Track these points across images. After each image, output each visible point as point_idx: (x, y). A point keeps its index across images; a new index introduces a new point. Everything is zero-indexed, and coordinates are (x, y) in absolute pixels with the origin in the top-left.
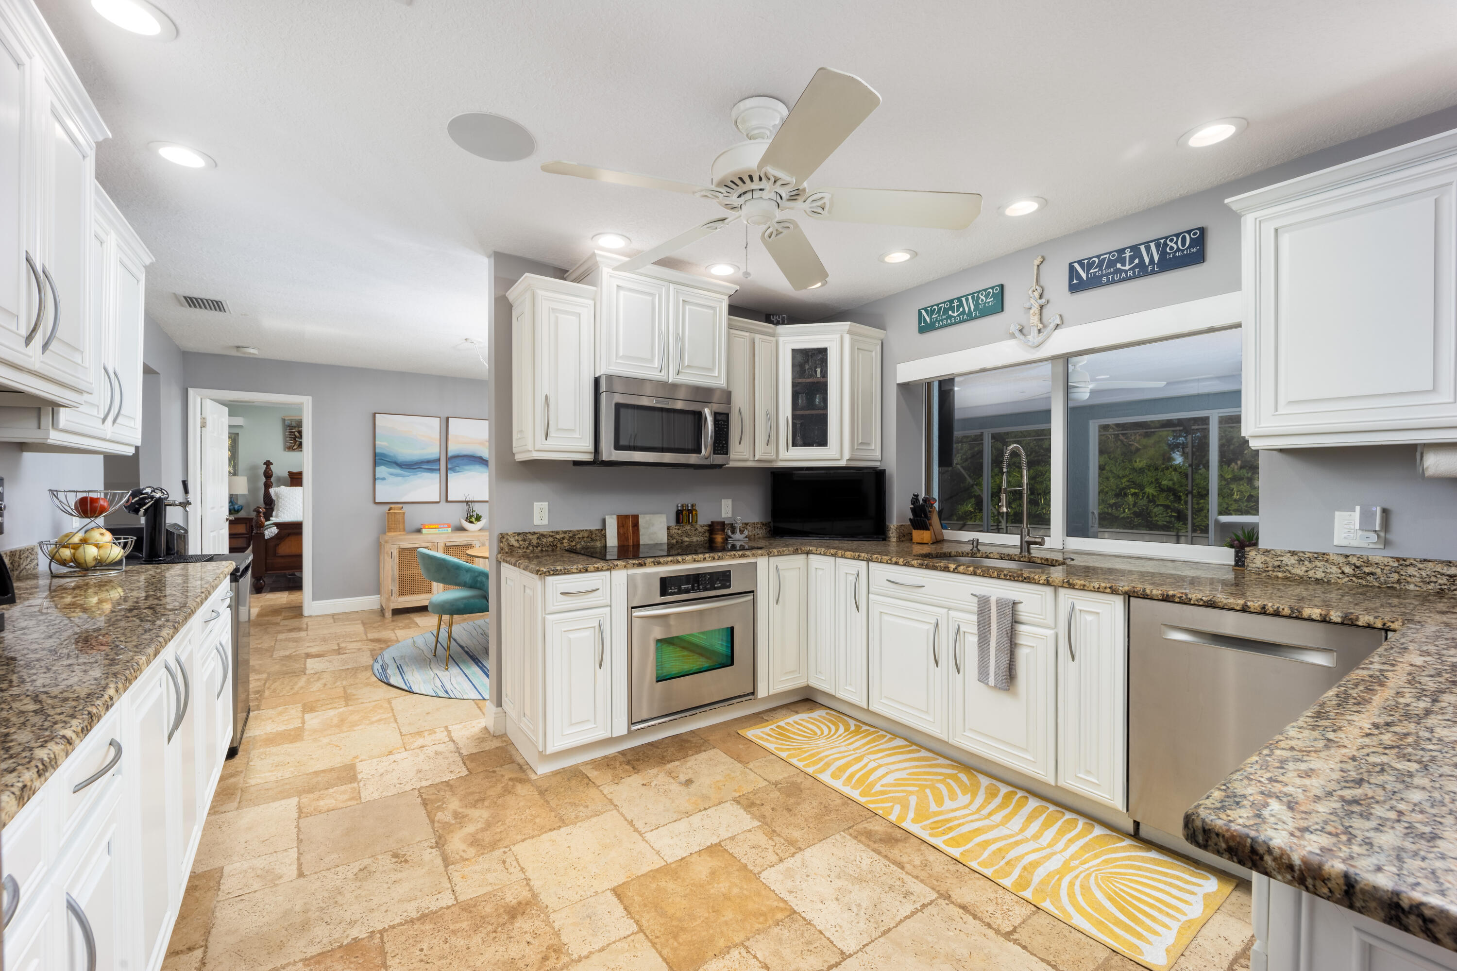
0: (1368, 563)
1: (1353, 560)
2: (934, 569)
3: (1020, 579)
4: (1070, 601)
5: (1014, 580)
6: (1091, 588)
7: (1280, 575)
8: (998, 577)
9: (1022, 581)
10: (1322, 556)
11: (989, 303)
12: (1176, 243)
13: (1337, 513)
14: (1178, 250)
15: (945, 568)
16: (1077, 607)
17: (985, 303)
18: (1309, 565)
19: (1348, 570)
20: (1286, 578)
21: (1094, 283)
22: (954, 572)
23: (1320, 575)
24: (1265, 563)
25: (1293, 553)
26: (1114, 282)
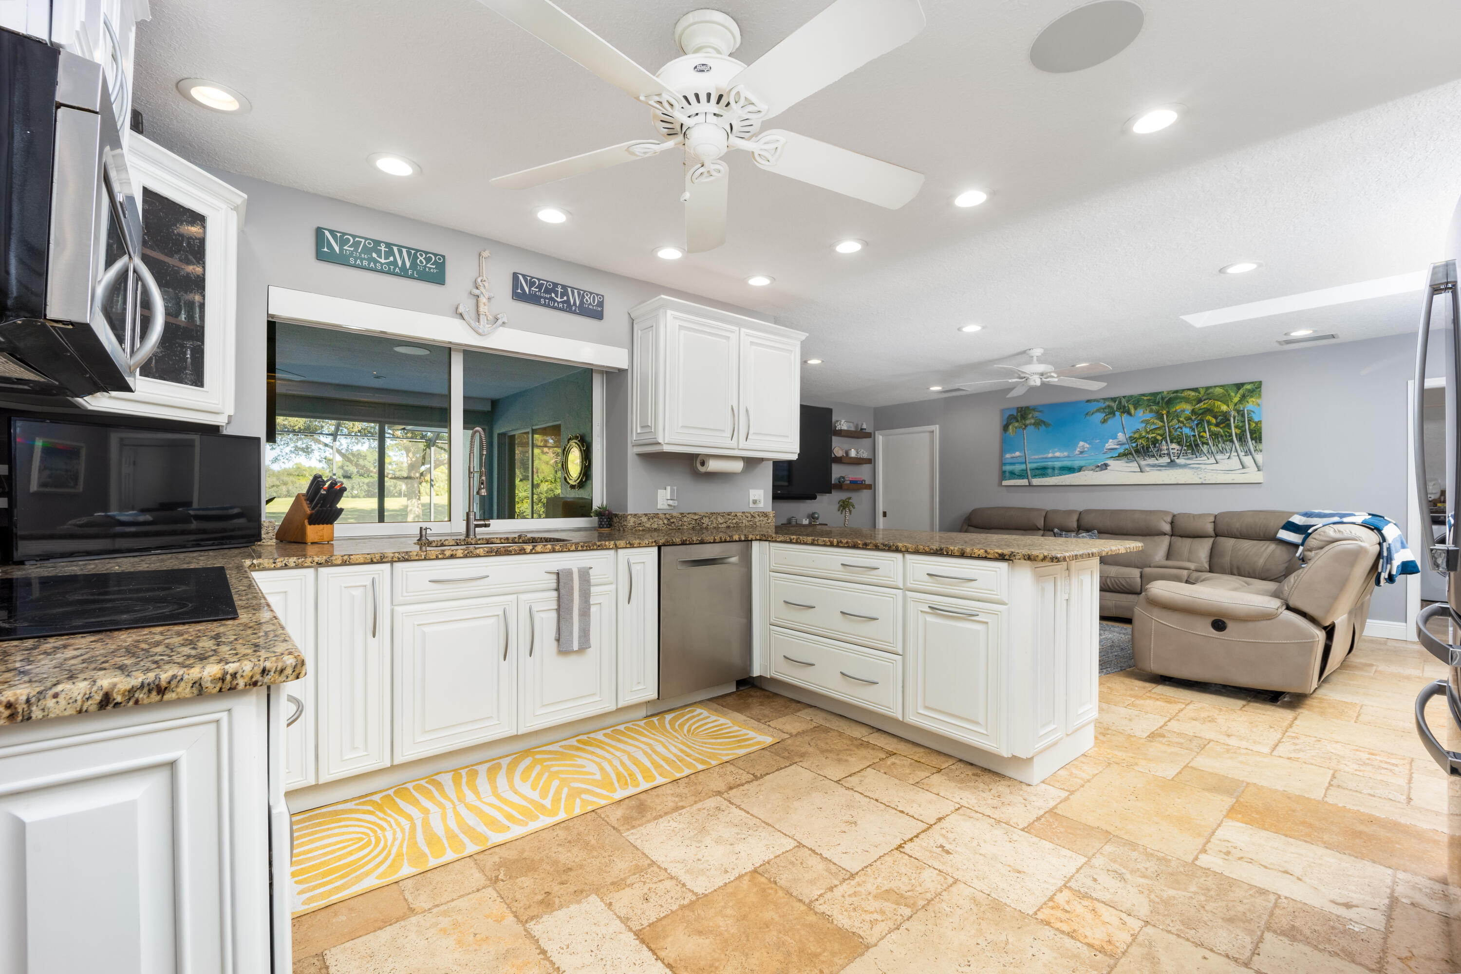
0: (672, 517)
1: (667, 516)
2: (508, 555)
3: (595, 547)
4: (627, 557)
5: (591, 550)
6: (644, 545)
7: (641, 528)
8: (576, 550)
9: (597, 549)
10: (656, 515)
11: (430, 268)
12: (590, 298)
13: (659, 491)
14: (590, 304)
15: (520, 550)
16: (632, 561)
17: (425, 266)
18: (652, 521)
19: (666, 522)
20: (643, 530)
21: (532, 299)
22: (531, 553)
23: (656, 526)
24: (634, 522)
25: (646, 515)
26: (548, 306)
